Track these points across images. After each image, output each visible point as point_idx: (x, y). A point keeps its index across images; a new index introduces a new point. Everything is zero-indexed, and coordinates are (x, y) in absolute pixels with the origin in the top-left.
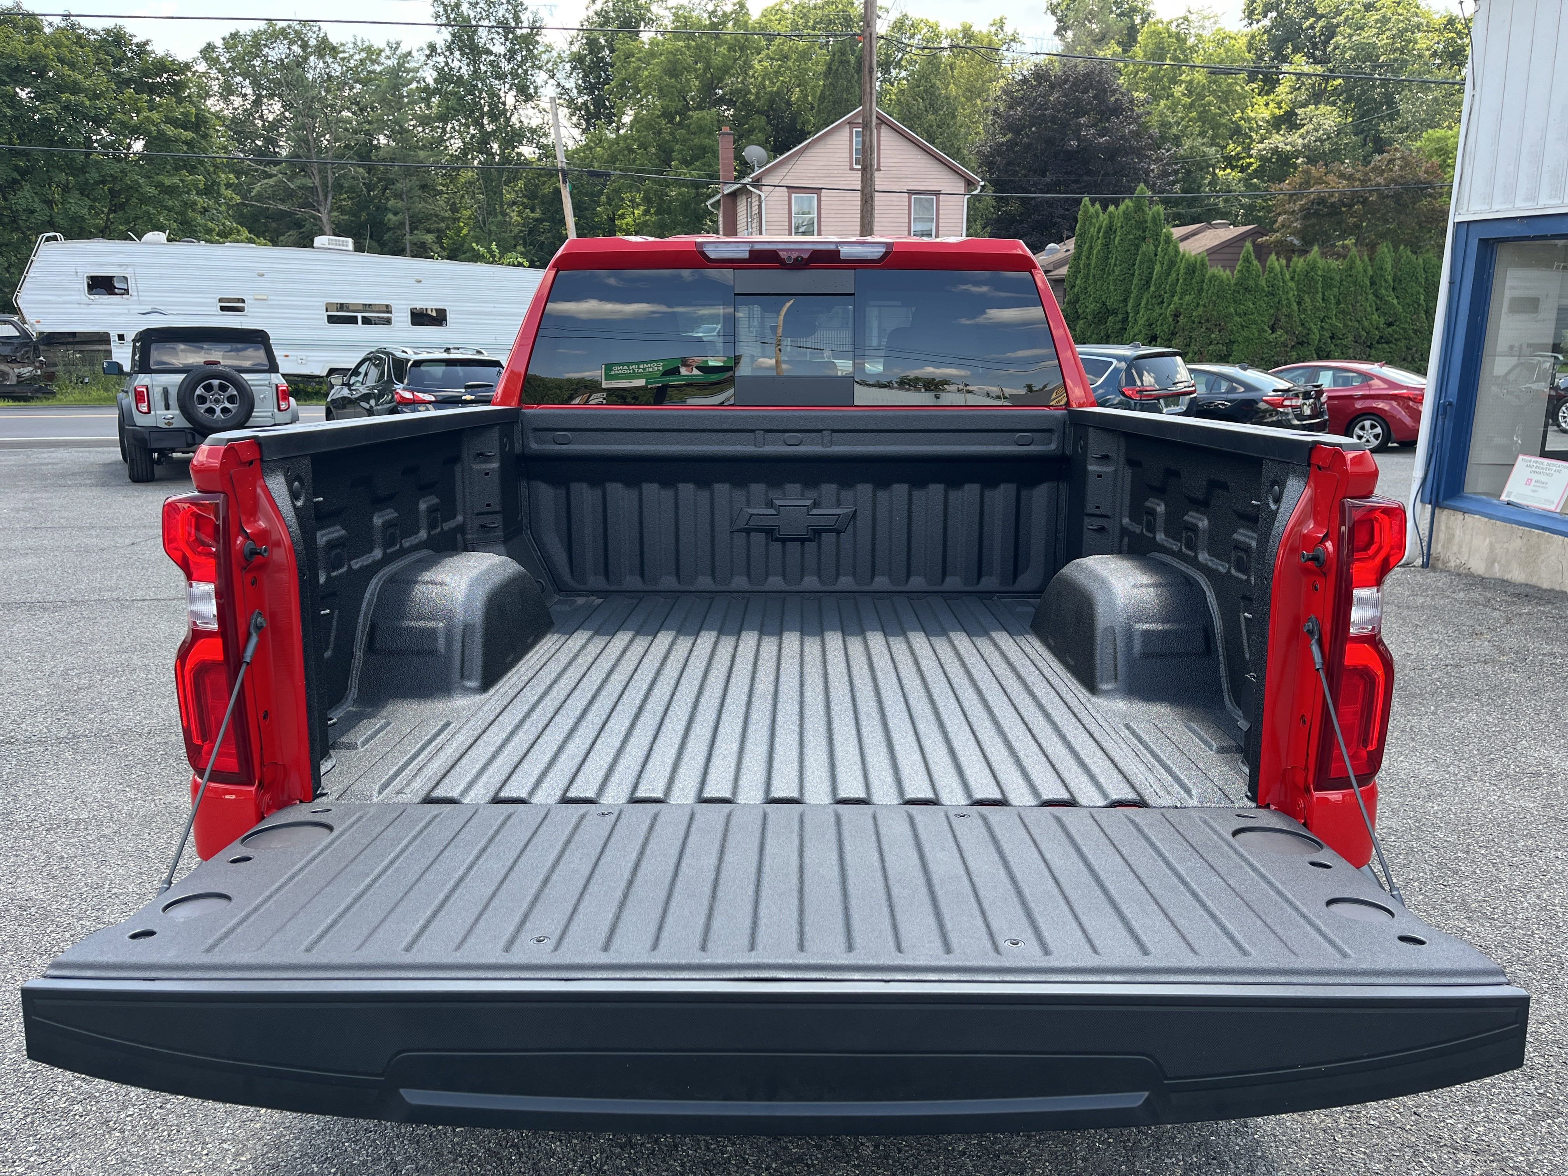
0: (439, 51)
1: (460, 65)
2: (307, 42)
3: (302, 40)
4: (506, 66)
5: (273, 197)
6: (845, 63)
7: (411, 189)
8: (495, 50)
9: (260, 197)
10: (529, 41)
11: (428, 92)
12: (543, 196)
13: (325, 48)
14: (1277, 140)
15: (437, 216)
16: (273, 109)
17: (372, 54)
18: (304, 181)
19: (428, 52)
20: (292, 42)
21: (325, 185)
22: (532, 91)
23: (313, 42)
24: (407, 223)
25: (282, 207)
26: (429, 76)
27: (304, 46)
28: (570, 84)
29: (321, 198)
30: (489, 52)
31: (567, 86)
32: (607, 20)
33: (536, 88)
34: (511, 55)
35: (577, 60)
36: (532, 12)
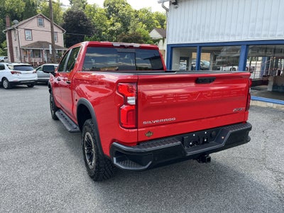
6: (30, 4)
14: (111, 28)
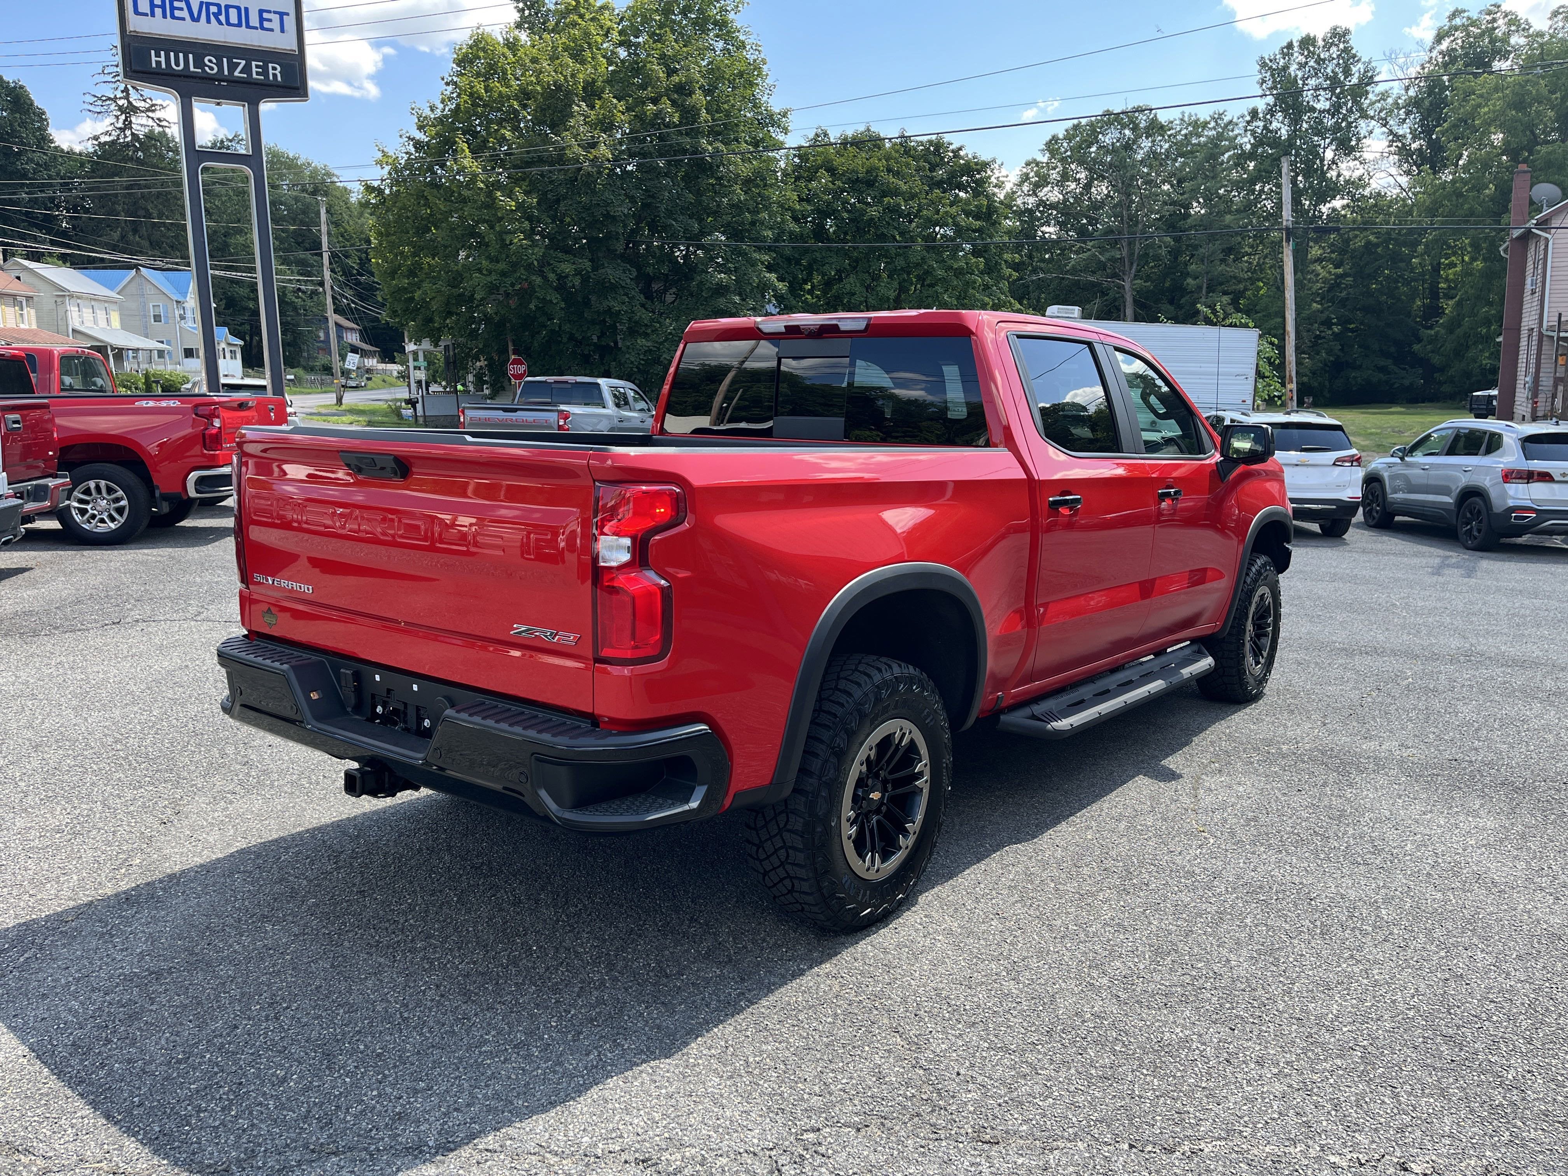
0: (1261, 115)
1: (1281, 127)
2: (1138, 125)
3: (1134, 123)
4: (1329, 122)
5: (1086, 269)
7: (1213, 253)
8: (1318, 106)
9: (1074, 271)
10: (1359, 91)
11: (1241, 159)
12: (1354, 250)
13: (1156, 128)
15: (1235, 278)
16: (1101, 189)
17: (1197, 126)
18: (1113, 253)
19: (1248, 118)
20: (1124, 126)
21: (1131, 254)
22: (1353, 143)
23: (1143, 125)
24: (1205, 286)
25: (1091, 278)
26: (1246, 142)
27: (1135, 128)
28: (1404, 130)
29: (1127, 268)
30: (1313, 110)
31: (1401, 132)
32: (1453, 60)
33: (1359, 140)
34: (1335, 110)
35: (1415, 103)
36: (1364, 63)
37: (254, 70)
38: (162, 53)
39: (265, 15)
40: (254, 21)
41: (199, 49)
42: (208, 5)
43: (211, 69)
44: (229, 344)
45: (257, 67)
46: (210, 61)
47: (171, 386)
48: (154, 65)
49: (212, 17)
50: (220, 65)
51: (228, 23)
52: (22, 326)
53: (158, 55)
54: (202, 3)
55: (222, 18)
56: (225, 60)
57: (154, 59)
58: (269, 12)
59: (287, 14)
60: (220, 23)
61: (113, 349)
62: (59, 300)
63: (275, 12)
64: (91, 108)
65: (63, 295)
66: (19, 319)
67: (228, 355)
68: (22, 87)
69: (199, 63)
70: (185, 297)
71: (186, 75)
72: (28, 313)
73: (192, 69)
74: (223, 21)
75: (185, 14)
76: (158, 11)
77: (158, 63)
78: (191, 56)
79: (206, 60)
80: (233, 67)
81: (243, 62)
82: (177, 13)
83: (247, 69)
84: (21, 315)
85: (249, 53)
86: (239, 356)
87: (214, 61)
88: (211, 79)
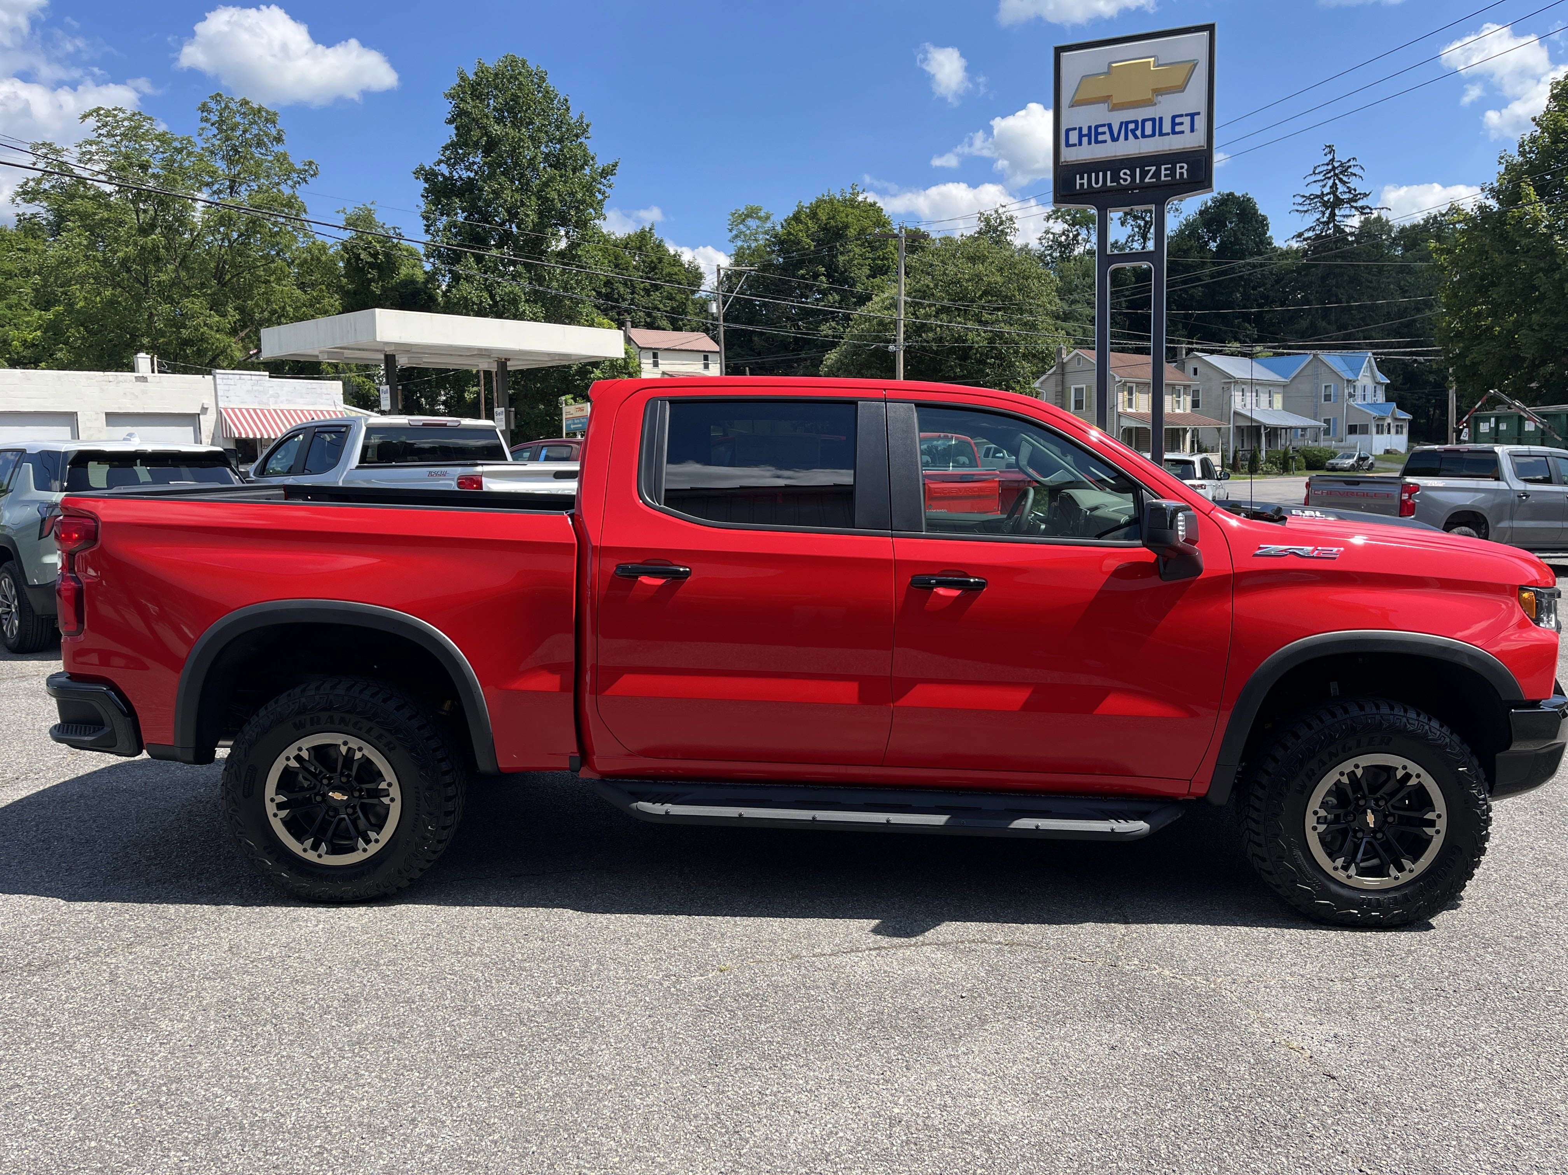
37: (1163, 172)
38: (1086, 175)
39: (1178, 120)
40: (1167, 128)
41: (1113, 166)
42: (1127, 123)
43: (1125, 180)
44: (1396, 419)
45: (1166, 169)
46: (1125, 174)
47: (1318, 461)
48: (1078, 187)
49: (1130, 134)
50: (1133, 176)
51: (1144, 136)
52: (1177, 411)
53: (1082, 178)
54: (1122, 123)
55: (1139, 133)
56: (1138, 170)
57: (1078, 181)
58: (1181, 116)
59: (1199, 114)
60: (1136, 137)
61: (1266, 428)
62: (1225, 386)
63: (1187, 115)
64: (1300, 208)
65: (1230, 382)
66: (1175, 405)
67: (1393, 430)
68: (1249, 199)
69: (1116, 178)
70: (1357, 376)
71: (1104, 190)
72: (1184, 399)
73: (1109, 184)
74: (1139, 135)
75: (1107, 137)
76: (1085, 140)
77: (1082, 185)
78: (1109, 173)
79: (1122, 175)
80: (1144, 174)
81: (1154, 168)
82: (1100, 138)
83: (1157, 174)
84: (1178, 402)
85: (1158, 159)
86: (1405, 430)
87: (1128, 172)
88: (1125, 189)
